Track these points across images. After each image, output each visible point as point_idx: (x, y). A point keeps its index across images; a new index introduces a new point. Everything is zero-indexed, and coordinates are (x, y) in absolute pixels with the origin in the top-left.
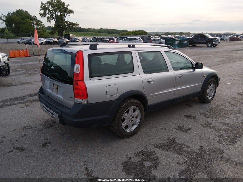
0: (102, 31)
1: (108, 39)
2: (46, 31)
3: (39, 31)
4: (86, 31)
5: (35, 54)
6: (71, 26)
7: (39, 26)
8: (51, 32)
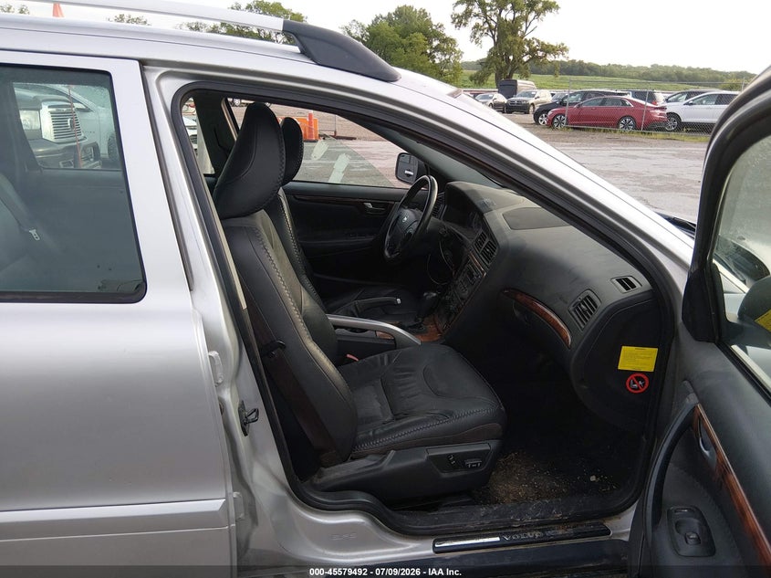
0: (655, 75)
1: (629, 97)
2: (464, 71)
3: (445, 70)
4: (597, 74)
5: (338, 135)
6: (540, 54)
7: (447, 57)
8: (476, 75)
